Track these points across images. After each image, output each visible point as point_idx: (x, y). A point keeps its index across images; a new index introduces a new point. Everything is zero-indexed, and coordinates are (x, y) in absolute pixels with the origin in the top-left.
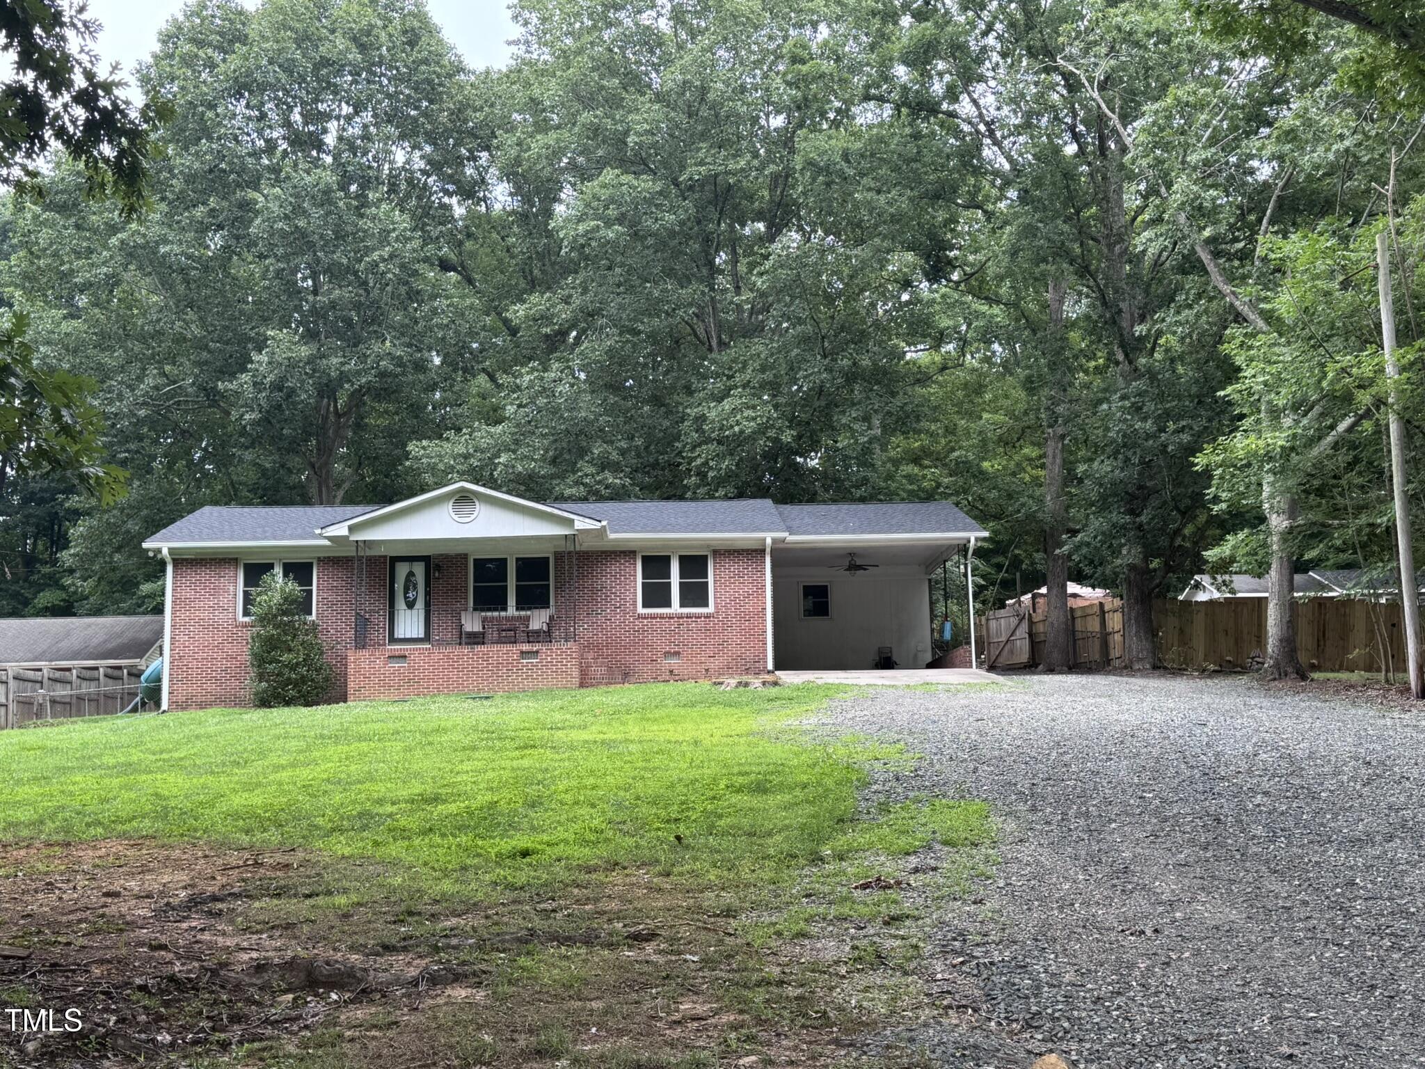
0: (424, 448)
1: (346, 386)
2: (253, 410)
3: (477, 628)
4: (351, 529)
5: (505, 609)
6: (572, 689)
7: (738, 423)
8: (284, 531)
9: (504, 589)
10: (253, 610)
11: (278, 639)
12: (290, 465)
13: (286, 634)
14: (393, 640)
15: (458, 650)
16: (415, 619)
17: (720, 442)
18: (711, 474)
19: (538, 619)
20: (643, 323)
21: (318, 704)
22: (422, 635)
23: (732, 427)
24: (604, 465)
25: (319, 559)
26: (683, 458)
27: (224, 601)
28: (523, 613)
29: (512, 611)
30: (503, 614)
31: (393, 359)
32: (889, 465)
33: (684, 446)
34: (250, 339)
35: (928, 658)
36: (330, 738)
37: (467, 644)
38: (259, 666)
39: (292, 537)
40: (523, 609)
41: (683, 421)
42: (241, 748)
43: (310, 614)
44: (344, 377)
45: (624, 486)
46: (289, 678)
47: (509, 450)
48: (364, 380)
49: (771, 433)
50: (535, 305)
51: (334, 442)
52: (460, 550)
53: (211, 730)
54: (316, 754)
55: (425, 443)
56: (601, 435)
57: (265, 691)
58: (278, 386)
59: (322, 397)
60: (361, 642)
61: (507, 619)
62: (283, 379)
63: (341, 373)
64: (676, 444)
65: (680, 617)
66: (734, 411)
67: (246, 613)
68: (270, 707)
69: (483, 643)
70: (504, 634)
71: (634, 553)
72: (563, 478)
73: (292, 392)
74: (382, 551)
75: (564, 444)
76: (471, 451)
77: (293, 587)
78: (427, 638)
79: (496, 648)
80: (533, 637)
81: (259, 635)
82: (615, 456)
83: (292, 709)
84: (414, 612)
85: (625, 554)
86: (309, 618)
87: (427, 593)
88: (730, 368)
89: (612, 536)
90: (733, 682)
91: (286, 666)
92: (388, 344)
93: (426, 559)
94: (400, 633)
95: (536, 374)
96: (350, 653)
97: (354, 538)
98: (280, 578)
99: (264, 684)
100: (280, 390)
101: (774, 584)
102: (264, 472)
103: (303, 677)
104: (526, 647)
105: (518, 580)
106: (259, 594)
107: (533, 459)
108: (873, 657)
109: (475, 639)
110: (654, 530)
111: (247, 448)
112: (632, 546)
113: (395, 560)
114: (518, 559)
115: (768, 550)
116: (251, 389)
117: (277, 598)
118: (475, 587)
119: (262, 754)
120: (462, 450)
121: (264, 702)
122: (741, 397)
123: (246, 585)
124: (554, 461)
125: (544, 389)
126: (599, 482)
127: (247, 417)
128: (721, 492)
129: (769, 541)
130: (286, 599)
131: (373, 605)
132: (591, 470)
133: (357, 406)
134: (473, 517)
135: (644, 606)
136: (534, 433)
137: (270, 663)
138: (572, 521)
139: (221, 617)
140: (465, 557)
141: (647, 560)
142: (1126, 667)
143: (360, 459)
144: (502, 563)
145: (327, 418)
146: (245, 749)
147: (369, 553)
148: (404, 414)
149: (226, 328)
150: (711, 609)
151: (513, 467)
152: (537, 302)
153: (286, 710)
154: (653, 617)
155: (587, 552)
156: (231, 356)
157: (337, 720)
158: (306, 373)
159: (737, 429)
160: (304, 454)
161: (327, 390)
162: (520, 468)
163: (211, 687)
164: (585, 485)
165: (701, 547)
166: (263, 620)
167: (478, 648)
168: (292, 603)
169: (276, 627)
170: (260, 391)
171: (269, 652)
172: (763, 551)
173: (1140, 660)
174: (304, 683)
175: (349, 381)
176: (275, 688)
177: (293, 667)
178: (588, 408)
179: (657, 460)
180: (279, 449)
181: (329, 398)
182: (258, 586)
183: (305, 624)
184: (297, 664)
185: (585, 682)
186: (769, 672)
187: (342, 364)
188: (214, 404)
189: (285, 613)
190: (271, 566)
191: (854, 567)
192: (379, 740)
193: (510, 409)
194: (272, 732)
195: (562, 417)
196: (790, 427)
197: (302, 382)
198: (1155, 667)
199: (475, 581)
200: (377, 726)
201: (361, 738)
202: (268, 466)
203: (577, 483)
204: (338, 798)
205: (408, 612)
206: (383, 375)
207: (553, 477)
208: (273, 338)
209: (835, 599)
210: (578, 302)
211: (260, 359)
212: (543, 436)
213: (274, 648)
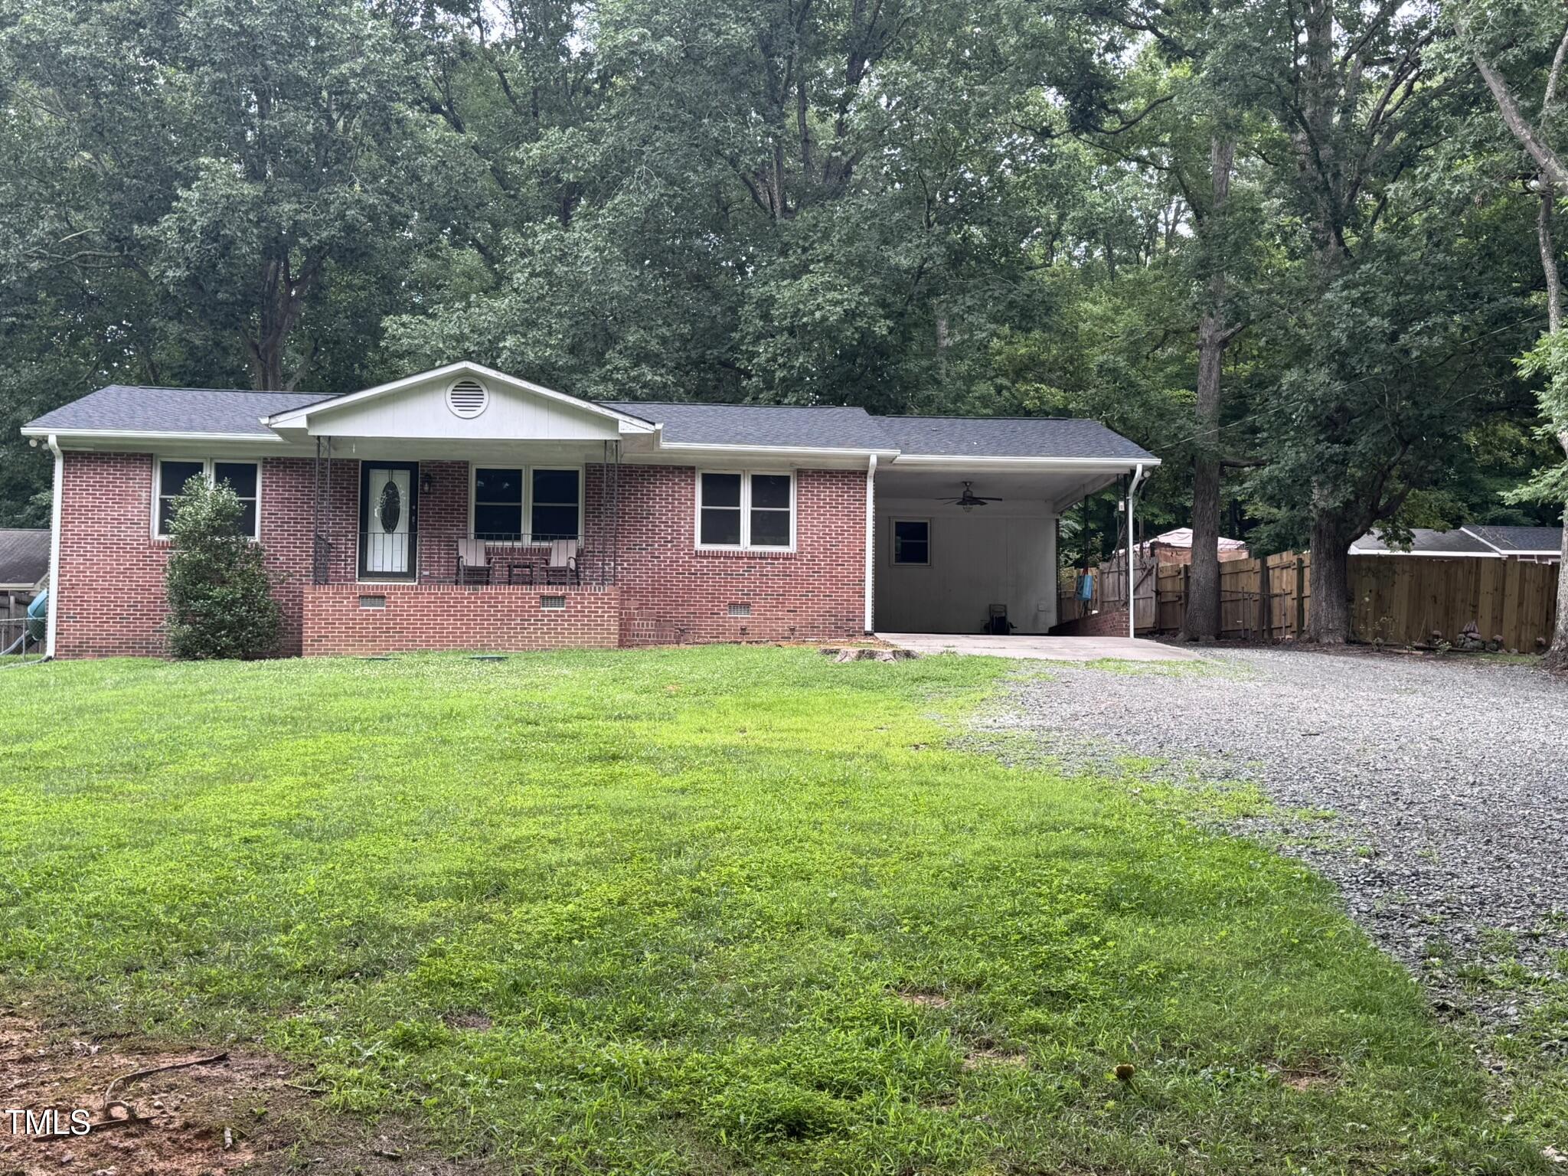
0: (403, 325)
1: (302, 240)
2: (178, 266)
3: (481, 562)
4: (310, 419)
5: (518, 538)
6: (609, 650)
7: (819, 307)
8: (217, 421)
9: (518, 511)
10: (173, 525)
11: (208, 567)
12: (226, 343)
13: (218, 560)
14: (364, 573)
15: (456, 591)
16: (397, 546)
17: (792, 332)
18: (779, 374)
19: (562, 554)
20: (696, 171)
21: (262, 657)
22: (405, 569)
23: (812, 313)
24: (641, 357)
25: (265, 461)
26: (742, 352)
27: (133, 511)
28: (545, 544)
29: (527, 541)
30: (517, 544)
31: (363, 209)
32: (959, 383)
33: (743, 338)
34: (178, 174)
35: (1052, 620)
36: (284, 723)
37: (466, 583)
38: (180, 602)
39: (227, 430)
40: (544, 539)
41: (742, 304)
42: (143, 738)
43: (253, 534)
44: (297, 228)
45: (665, 385)
46: (222, 621)
47: (516, 332)
48: (325, 234)
49: (861, 323)
50: (553, 143)
51: (283, 317)
52: (458, 456)
53: (106, 696)
54: (264, 755)
55: (405, 318)
56: (639, 316)
57: (187, 637)
58: (212, 233)
59: (270, 259)
60: (321, 575)
61: (521, 551)
62: (218, 224)
63: (296, 223)
64: (733, 335)
65: (752, 557)
66: (813, 291)
67: (164, 530)
68: (196, 659)
69: (487, 583)
70: (516, 571)
71: (692, 469)
72: (586, 372)
73: (229, 244)
74: (353, 453)
75: (588, 328)
76: (466, 331)
77: (229, 496)
78: (410, 574)
79: (507, 590)
80: (557, 576)
81: (180, 560)
82: (654, 346)
83: (226, 662)
84: (397, 537)
85: (682, 470)
86: (251, 540)
87: (413, 513)
88: (805, 239)
89: (665, 445)
90: (853, 651)
91: (218, 604)
92: (357, 187)
93: (411, 467)
94: (375, 564)
95: (555, 232)
96: (307, 589)
97: (315, 432)
98: (211, 484)
99: (187, 628)
100: (215, 240)
101: (876, 519)
102: (192, 350)
103: (241, 620)
104: (548, 591)
105: (535, 500)
106: (182, 504)
107: (547, 345)
108: (982, 617)
109: (478, 577)
110: (718, 440)
111: (171, 319)
112: (689, 461)
113: (369, 466)
114: (536, 472)
115: (871, 472)
116: (176, 237)
117: (206, 511)
118: (477, 507)
119: (176, 752)
120: (452, 329)
121: (187, 652)
122: (823, 275)
123: (164, 491)
124: (572, 350)
125: (565, 255)
126: (635, 379)
127: (170, 273)
128: (791, 398)
129: (873, 460)
130: (219, 513)
131: (340, 527)
132: (625, 363)
133: (314, 272)
134: (479, 410)
135: (704, 541)
136: (549, 311)
137: (196, 599)
138: (616, 422)
139: (128, 533)
140: (464, 465)
141: (709, 480)
142: (1310, 640)
143: (317, 343)
144: (515, 476)
145: (275, 287)
146: (150, 741)
147: (335, 455)
148: (373, 289)
149: (146, 159)
150: (792, 548)
151: (522, 353)
152: (555, 140)
153: (218, 663)
154: (716, 556)
155: (630, 466)
156: (151, 197)
157: (293, 689)
158: (249, 221)
159: (818, 315)
160: (245, 331)
161: (276, 248)
162: (532, 356)
163: (112, 628)
164: (616, 382)
165: (782, 465)
166: (187, 539)
167: (483, 590)
168: (227, 518)
169: (205, 549)
170: (188, 241)
171: (194, 584)
172: (865, 473)
173: (1330, 631)
174: (243, 627)
175: (305, 234)
176: (203, 634)
177: (228, 606)
178: (621, 280)
179: (703, 355)
180: (212, 322)
181: (278, 257)
182: (180, 493)
183: (245, 547)
184: (234, 601)
185: (626, 640)
186: (867, 634)
187: (297, 212)
188: (129, 263)
189: (216, 531)
190: (199, 467)
191: (969, 500)
192: (363, 731)
193: (520, 278)
194: (196, 708)
195: (587, 291)
196: (886, 317)
197: (244, 231)
198: (1349, 642)
199: (478, 499)
200: (355, 703)
201: (335, 726)
202: (197, 342)
203: (605, 379)
204: (311, 879)
205: (388, 537)
206: (350, 229)
207: (572, 369)
208: (208, 168)
209: (937, 541)
210: (611, 140)
211: (189, 196)
212: (560, 315)
213: (202, 579)
